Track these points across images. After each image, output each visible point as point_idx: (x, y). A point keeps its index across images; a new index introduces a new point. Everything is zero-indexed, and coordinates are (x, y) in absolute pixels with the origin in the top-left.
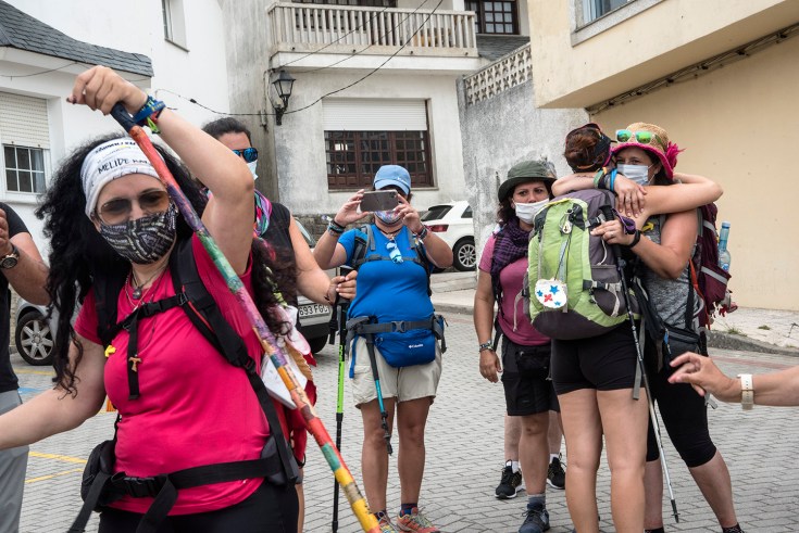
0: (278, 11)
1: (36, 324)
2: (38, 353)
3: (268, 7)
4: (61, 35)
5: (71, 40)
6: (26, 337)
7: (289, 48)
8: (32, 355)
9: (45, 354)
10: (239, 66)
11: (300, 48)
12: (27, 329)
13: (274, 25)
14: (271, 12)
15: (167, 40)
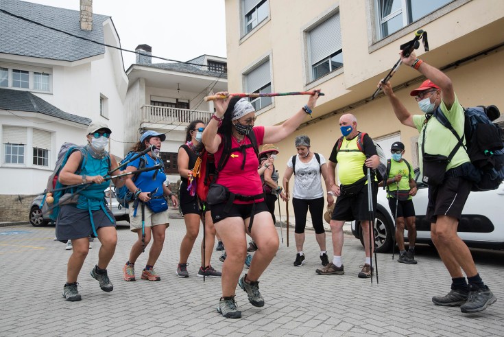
0: (144, 108)
1: (37, 211)
2: (37, 222)
3: (141, 106)
4: (58, 109)
5: (62, 112)
6: (33, 216)
7: (147, 121)
8: (35, 223)
9: (40, 223)
10: (129, 127)
11: (152, 121)
12: (34, 213)
13: (142, 113)
14: (142, 108)
15: (101, 115)
